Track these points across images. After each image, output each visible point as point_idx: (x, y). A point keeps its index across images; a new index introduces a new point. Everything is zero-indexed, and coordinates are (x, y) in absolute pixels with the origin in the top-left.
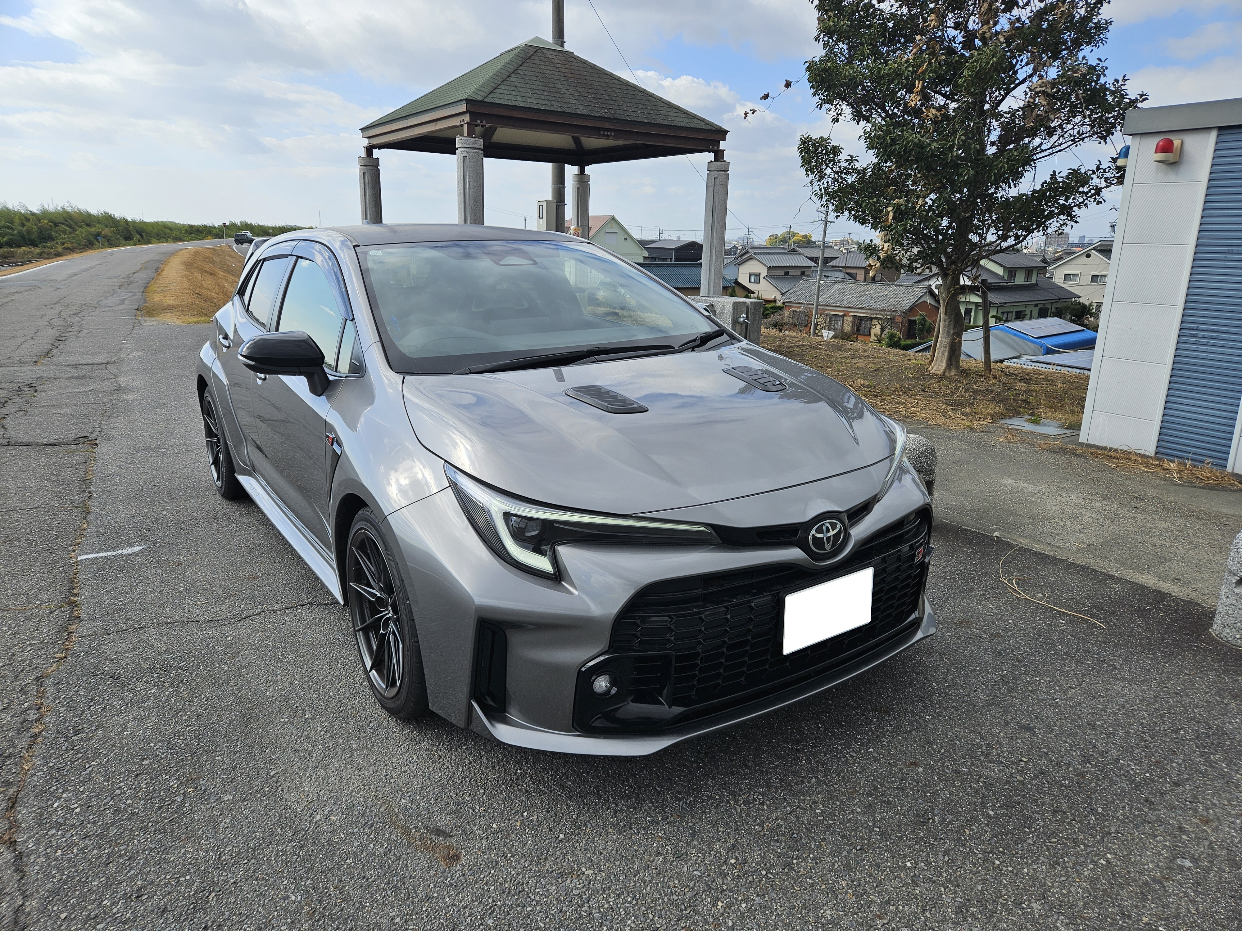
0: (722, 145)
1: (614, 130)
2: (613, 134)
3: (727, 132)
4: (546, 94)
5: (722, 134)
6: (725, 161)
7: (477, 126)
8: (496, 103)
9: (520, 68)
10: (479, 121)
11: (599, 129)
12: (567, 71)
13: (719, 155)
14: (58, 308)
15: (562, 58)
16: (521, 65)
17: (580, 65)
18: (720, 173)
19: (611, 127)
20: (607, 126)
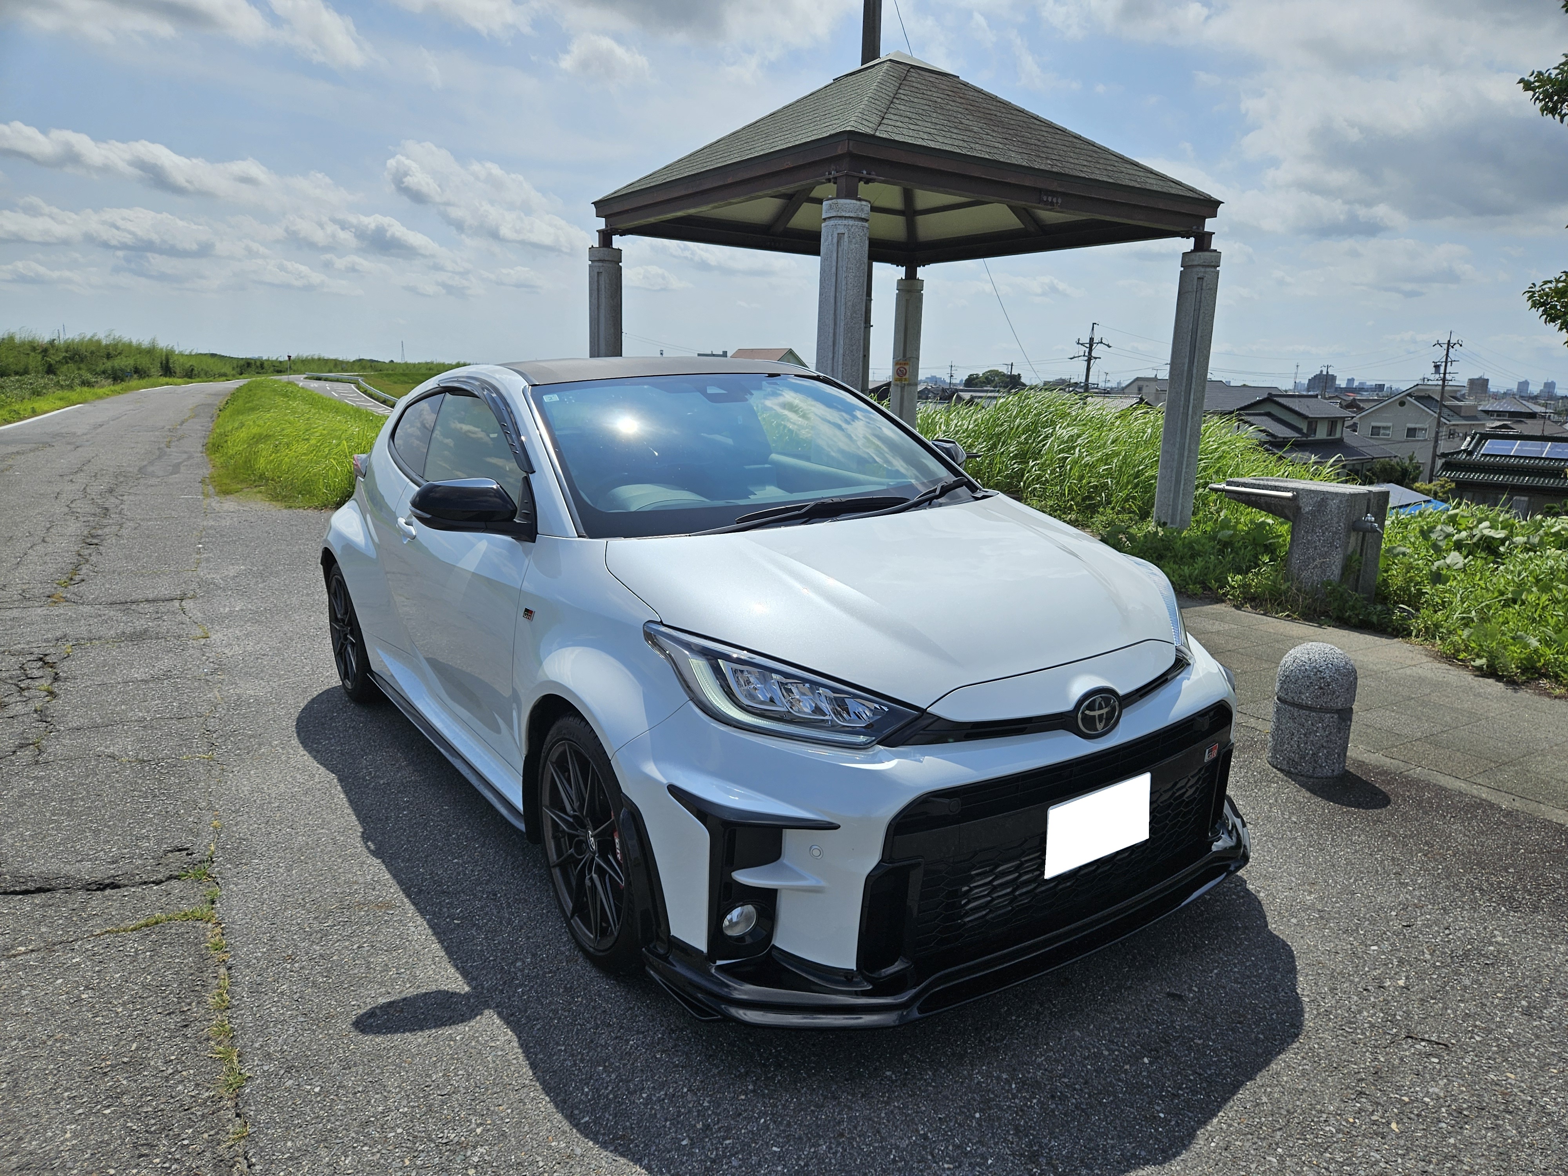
0: (1210, 225)
1: (1064, 194)
2: (1060, 201)
3: (1219, 203)
4: (955, 131)
5: (1211, 206)
6: (1215, 251)
7: (861, 179)
8: (894, 141)
9: (901, 91)
10: (865, 172)
11: (1040, 191)
12: (963, 101)
13: (1203, 241)
14: (81, 478)
15: (949, 84)
16: (899, 88)
17: (976, 94)
18: (1208, 269)
19: (1059, 190)
20: (1054, 186)
